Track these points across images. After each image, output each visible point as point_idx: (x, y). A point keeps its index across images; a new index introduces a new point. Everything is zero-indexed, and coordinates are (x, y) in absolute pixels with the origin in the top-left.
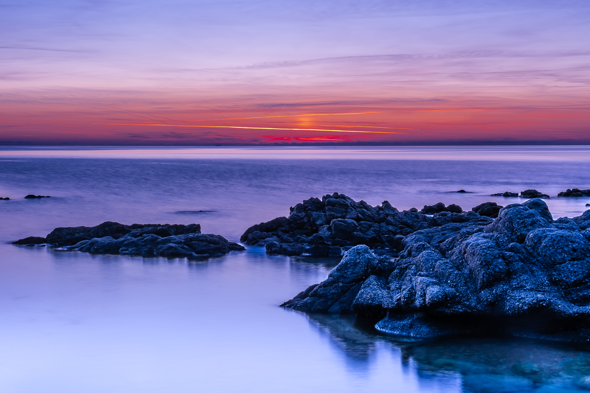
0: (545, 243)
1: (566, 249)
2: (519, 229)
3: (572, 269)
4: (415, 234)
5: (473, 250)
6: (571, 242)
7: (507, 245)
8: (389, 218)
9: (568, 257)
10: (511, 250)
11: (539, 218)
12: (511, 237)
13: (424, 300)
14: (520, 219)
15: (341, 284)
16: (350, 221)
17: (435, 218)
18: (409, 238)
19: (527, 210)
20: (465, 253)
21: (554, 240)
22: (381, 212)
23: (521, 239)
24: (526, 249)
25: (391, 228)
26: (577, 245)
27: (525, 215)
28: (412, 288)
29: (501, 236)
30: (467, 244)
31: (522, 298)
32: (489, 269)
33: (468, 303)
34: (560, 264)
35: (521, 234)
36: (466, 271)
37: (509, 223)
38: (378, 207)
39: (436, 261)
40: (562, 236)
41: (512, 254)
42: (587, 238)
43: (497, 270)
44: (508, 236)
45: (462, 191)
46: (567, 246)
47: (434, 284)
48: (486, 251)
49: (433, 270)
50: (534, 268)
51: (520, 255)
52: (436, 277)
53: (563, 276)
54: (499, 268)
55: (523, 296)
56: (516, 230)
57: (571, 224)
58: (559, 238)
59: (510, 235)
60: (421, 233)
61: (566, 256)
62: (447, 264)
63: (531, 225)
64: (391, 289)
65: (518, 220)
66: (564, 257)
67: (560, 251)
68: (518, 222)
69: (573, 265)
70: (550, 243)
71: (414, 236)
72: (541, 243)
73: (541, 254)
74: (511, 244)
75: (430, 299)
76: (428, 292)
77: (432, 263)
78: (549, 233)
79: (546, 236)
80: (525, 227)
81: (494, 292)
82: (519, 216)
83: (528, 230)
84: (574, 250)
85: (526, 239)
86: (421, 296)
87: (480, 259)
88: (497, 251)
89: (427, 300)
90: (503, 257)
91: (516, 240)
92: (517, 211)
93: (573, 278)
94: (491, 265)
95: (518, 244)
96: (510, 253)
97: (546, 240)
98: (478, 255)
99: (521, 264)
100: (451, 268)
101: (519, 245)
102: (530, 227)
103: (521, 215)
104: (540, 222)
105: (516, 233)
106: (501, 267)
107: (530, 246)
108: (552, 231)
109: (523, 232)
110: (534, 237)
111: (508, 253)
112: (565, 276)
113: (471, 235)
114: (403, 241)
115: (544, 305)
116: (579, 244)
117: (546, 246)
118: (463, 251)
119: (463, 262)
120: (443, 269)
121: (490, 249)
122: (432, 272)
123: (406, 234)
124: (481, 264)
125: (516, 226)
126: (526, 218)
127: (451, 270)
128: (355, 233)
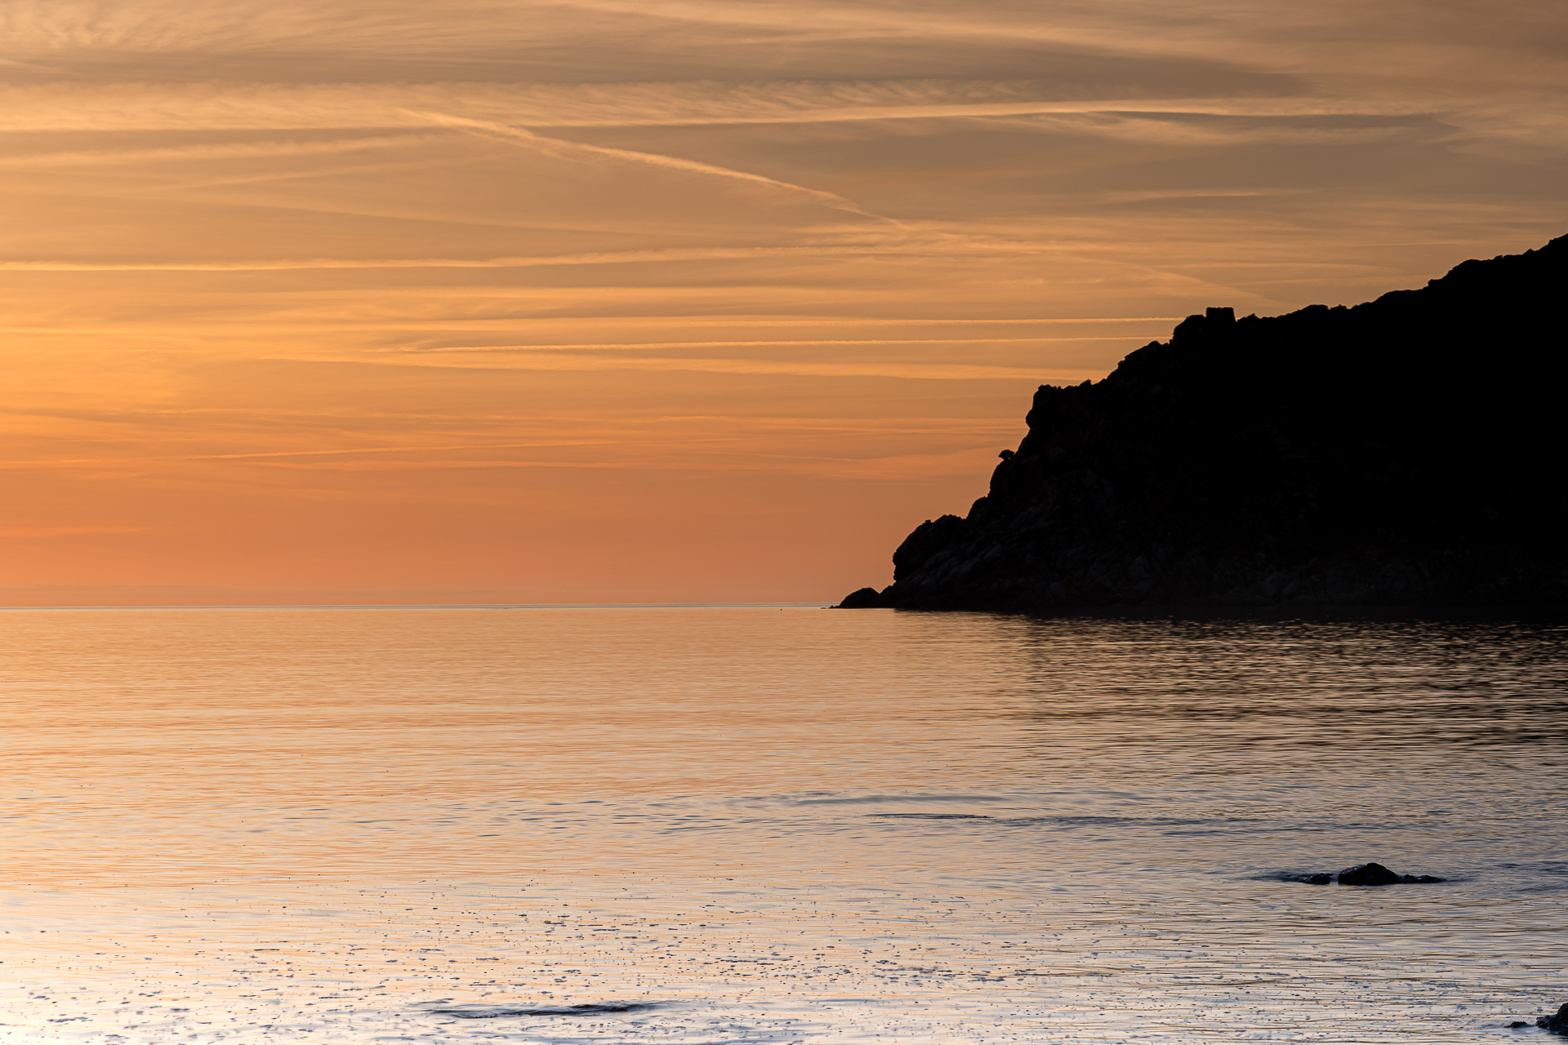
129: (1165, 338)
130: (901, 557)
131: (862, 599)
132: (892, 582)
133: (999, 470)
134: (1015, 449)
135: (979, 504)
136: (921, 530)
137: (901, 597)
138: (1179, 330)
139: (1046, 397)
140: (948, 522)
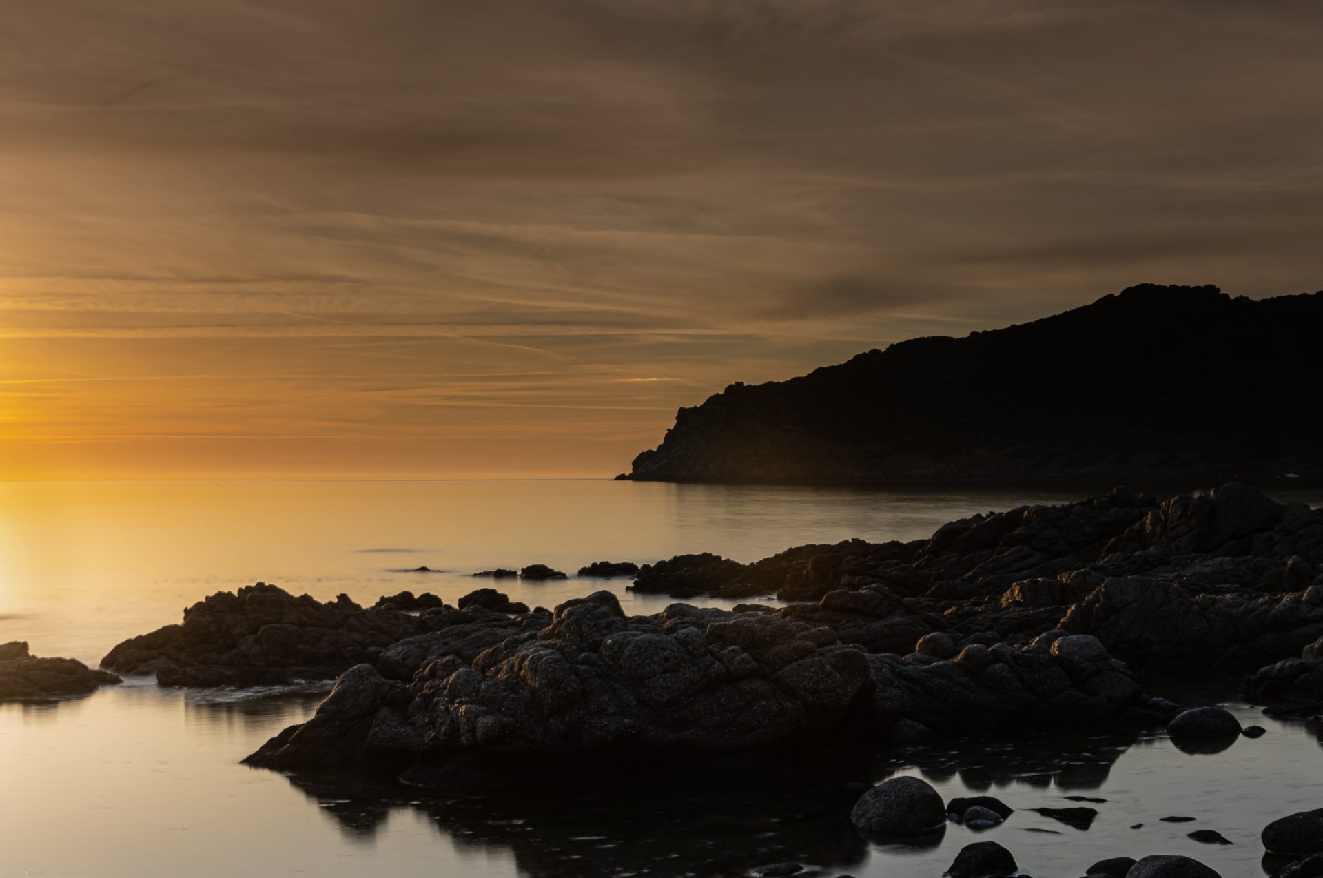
0: (629, 651)
1: (656, 658)
2: (591, 634)
3: (664, 684)
4: (401, 645)
5: (535, 665)
6: (661, 649)
7: (577, 656)
8: (351, 621)
9: (658, 669)
10: (583, 662)
11: (615, 619)
12: (580, 645)
13: (474, 736)
14: (591, 620)
15: (337, 723)
16: (290, 627)
17: (423, 618)
18: (392, 651)
19: (598, 608)
20: (520, 669)
21: (641, 648)
22: (337, 611)
23: (595, 647)
24: (603, 660)
25: (355, 636)
26: (669, 652)
27: (597, 615)
28: (452, 721)
29: (566, 644)
30: (522, 656)
31: (605, 725)
32: (559, 689)
33: (532, 737)
34: (649, 678)
35: (593, 640)
36: (526, 694)
37: (577, 626)
38: (330, 603)
39: (479, 682)
40: (649, 642)
41: (588, 668)
42: (680, 643)
43: (570, 689)
44: (576, 645)
45: (424, 569)
46: (657, 654)
47: (485, 713)
48: (554, 665)
49: (477, 696)
50: (617, 686)
51: (597, 669)
52: (483, 704)
53: (653, 693)
54: (573, 688)
55: (605, 722)
56: (587, 635)
57: (653, 625)
58: (646, 644)
59: (578, 643)
60: (410, 643)
61: (656, 667)
62: (498, 686)
63: (606, 628)
64: (418, 724)
65: (588, 622)
66: (654, 669)
67: (648, 661)
68: (589, 624)
69: (665, 680)
70: (636, 652)
71: (400, 648)
72: (622, 652)
73: (623, 666)
74: (583, 654)
75: (483, 734)
76: (479, 725)
77: (474, 685)
78: (631, 638)
79: (629, 643)
80: (599, 631)
81: (567, 719)
82: (588, 616)
83: (604, 636)
84: (666, 659)
85: (602, 647)
86: (469, 731)
87: (547, 676)
88: (567, 666)
89: (479, 735)
90: (576, 673)
91: (587, 649)
92: (586, 610)
93: (666, 695)
94: (561, 684)
95: (592, 654)
96: (585, 666)
97: (630, 647)
98: (543, 671)
99: (599, 680)
100: (504, 691)
101: (594, 656)
102: (605, 632)
103: (592, 615)
104: (617, 623)
105: (587, 640)
106: (575, 686)
107: (608, 656)
108: (636, 635)
109: (598, 638)
110: (614, 644)
111: (582, 667)
112: (656, 694)
113: (521, 643)
114: (383, 656)
115: (633, 732)
116: (672, 651)
117: (630, 656)
118: (516, 668)
119: (518, 682)
120: (493, 693)
121: (559, 663)
122: (475, 698)
123: (386, 645)
124: (548, 683)
125: (586, 630)
126: (598, 618)
127: (505, 694)
128: (301, 647)
129: (722, 392)
130: (634, 464)
131: (621, 477)
132: (631, 472)
133: (667, 435)
134: (672, 428)
135: (660, 446)
136: (641, 454)
137: (634, 477)
138: (726, 389)
139: (682, 411)
140: (650, 452)
